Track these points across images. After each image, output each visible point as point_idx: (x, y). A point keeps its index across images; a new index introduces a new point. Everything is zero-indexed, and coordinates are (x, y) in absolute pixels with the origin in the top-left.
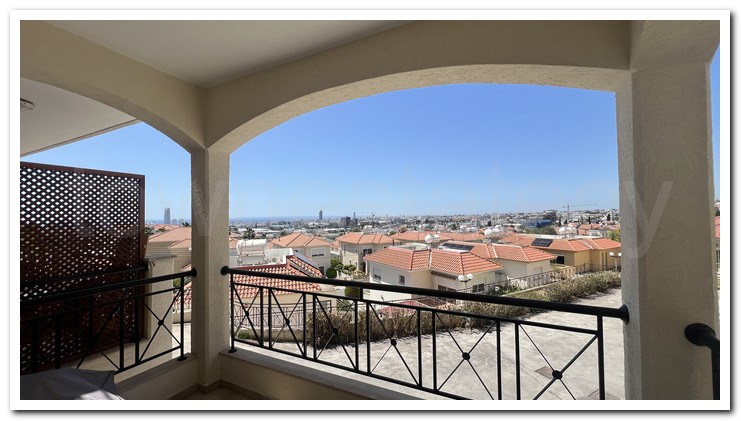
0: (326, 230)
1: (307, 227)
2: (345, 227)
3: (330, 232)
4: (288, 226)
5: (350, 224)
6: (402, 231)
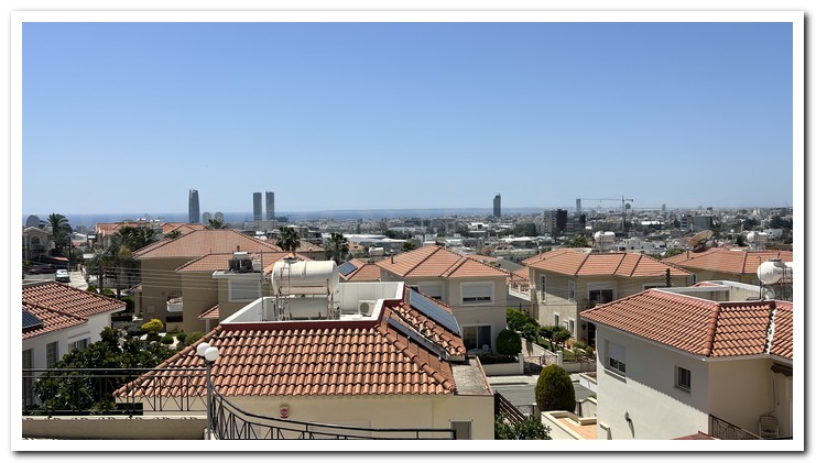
0: (509, 239)
1: (465, 233)
2: (555, 234)
3: (516, 244)
4: (423, 229)
5: (566, 226)
6: (701, 247)
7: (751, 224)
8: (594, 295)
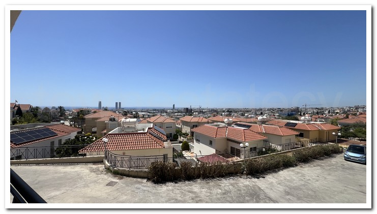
0: (176, 114)
1: (166, 112)
2: (186, 113)
4: (157, 111)
6: (214, 116)
7: (224, 111)
8: (194, 126)
